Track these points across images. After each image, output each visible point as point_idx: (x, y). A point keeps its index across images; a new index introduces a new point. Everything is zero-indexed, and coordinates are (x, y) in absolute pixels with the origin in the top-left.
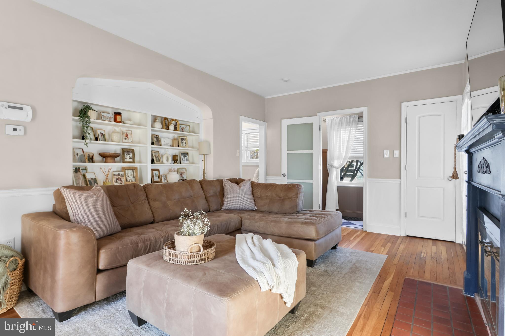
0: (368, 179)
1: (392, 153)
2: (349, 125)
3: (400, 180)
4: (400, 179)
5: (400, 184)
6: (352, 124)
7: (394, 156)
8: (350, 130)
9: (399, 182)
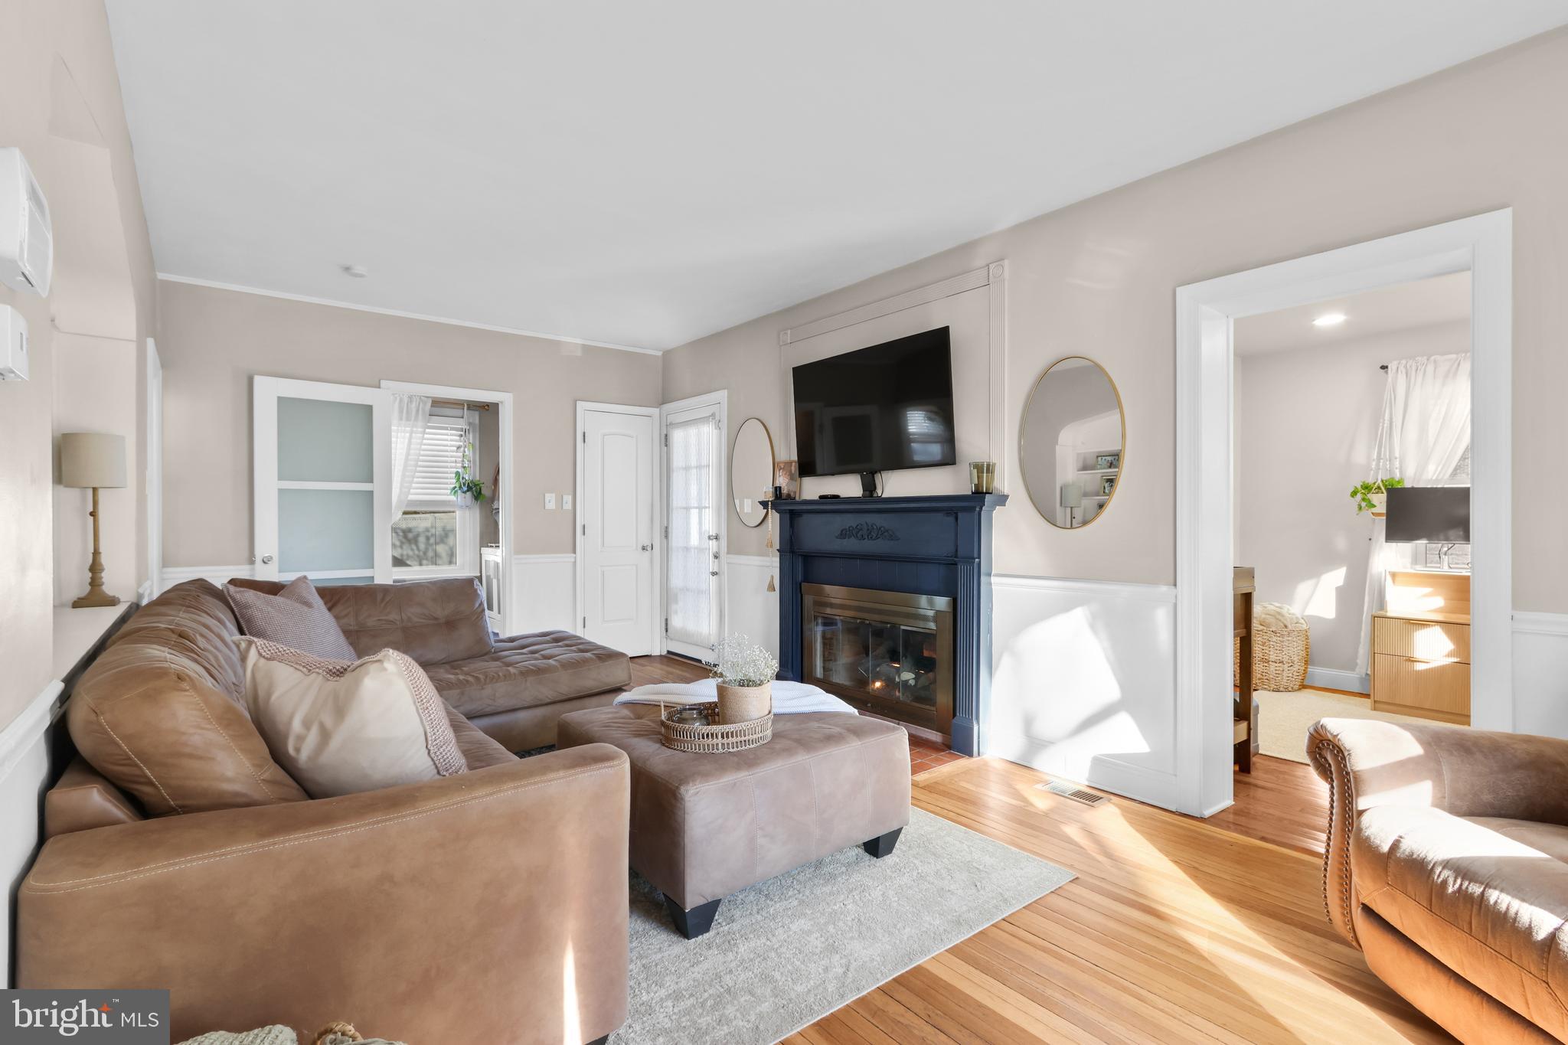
0: (516, 556)
1: (560, 501)
2: (408, 419)
3: (574, 555)
4: (575, 552)
5: (575, 563)
6: (416, 419)
7: (564, 508)
8: (411, 432)
9: (573, 560)
